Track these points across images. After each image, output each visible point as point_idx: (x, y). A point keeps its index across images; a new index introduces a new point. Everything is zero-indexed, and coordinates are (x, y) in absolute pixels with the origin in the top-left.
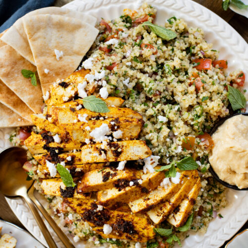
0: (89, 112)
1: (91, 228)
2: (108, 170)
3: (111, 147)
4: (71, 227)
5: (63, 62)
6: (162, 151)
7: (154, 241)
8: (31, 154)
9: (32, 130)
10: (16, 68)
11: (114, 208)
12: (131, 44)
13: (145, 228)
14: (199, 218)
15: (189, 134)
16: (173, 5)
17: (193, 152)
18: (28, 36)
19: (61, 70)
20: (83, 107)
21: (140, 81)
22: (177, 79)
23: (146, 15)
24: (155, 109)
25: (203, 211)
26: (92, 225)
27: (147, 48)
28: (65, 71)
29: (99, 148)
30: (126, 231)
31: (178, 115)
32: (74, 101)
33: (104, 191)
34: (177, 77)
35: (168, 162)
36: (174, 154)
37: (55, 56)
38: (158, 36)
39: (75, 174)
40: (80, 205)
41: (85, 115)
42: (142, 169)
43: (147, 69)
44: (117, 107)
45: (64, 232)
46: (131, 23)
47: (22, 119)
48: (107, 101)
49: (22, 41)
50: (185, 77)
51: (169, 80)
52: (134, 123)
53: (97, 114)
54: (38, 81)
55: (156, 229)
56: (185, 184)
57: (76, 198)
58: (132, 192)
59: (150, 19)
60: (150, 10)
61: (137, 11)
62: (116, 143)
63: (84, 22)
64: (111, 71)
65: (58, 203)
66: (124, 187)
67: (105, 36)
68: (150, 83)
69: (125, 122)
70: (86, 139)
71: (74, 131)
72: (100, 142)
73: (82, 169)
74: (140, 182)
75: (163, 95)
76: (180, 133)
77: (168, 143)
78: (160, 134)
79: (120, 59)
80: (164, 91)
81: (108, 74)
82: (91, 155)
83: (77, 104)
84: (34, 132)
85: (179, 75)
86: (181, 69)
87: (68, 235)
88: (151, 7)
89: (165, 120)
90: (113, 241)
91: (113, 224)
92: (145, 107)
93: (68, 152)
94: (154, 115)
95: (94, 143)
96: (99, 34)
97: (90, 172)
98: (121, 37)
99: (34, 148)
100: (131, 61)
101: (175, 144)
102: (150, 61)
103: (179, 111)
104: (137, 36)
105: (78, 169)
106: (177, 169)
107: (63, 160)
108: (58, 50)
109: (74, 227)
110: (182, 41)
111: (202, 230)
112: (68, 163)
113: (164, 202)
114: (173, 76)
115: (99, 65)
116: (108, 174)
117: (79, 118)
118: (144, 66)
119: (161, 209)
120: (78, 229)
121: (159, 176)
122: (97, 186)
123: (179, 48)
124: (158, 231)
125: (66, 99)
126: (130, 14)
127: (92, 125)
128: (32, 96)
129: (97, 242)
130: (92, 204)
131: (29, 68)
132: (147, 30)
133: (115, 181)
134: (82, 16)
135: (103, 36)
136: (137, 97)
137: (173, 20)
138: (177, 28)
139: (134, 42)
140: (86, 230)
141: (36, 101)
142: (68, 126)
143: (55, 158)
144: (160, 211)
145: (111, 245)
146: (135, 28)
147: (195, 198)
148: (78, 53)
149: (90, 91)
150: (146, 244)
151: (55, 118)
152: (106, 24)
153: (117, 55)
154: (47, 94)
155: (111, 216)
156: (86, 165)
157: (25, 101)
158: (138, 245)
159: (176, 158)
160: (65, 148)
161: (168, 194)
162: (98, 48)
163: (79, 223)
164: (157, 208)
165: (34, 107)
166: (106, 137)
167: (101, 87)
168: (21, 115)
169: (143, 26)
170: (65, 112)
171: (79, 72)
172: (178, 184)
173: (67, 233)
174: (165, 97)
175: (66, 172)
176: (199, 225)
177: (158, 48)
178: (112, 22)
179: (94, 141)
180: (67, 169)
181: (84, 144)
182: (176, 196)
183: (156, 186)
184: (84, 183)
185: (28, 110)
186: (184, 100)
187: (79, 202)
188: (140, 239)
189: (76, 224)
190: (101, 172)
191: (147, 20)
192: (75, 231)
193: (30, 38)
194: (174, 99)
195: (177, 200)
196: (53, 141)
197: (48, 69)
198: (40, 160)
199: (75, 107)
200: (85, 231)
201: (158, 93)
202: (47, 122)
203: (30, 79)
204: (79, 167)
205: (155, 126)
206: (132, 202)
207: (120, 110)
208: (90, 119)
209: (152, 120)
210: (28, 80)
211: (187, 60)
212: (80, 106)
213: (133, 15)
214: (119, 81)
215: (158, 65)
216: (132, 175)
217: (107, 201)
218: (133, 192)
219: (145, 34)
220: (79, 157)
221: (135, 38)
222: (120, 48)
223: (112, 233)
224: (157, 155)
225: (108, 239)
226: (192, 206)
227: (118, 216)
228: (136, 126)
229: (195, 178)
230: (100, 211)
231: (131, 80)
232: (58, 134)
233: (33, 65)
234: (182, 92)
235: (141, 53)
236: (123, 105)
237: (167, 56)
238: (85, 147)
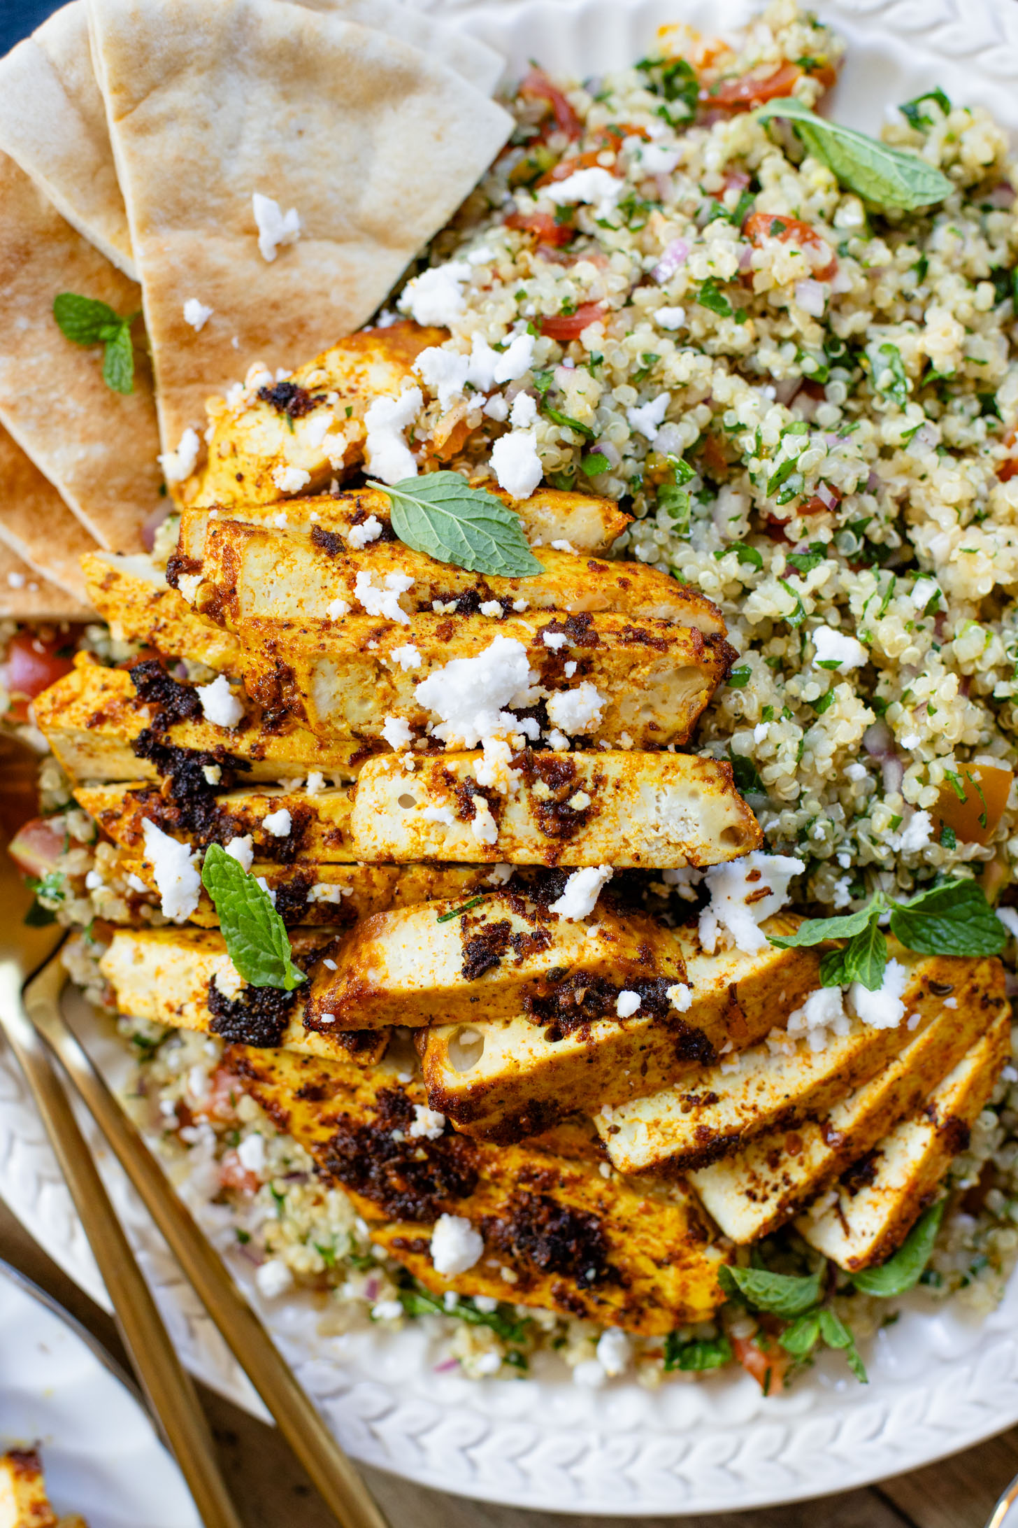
0: (419, 562)
1: (363, 1229)
2: (496, 912)
3: (530, 780)
4: (249, 1204)
5: (295, 274)
6: (819, 831)
7: (710, 1332)
8: (65, 781)
9: (83, 642)
10: (22, 280)
11: (508, 1134)
12: (689, 209)
13: (673, 1258)
14: (965, 1223)
15: (974, 749)
16: (936, 25)
17: (987, 853)
18: (111, 104)
19: (280, 320)
20: (389, 534)
21: (729, 419)
22: (935, 433)
23: (785, 63)
24: (804, 589)
25: (995, 1187)
26: (371, 1210)
27: (784, 240)
28: (301, 325)
29: (461, 777)
30: (560, 1264)
31: (927, 636)
32: (338, 497)
33: (462, 1031)
34: (935, 421)
35: (843, 898)
36: (881, 854)
37: (252, 231)
38: (844, 188)
39: (302, 915)
40: (312, 1094)
41: (399, 580)
42: (694, 922)
43: (768, 358)
44: (583, 551)
45: (206, 1229)
46: (692, 104)
47: (32, 578)
48: (529, 509)
49: (73, 129)
50: (980, 425)
51: (892, 431)
52: (680, 654)
53: (469, 581)
54: (144, 371)
55: (734, 1272)
56: (925, 1035)
57: (296, 1054)
58: (622, 1049)
59: (806, 87)
60: (810, 36)
61: (734, 41)
62: (564, 756)
63: (433, 63)
64: (564, 344)
65: (187, 1068)
66: (581, 1017)
67: (541, 155)
68: (783, 433)
69: (627, 642)
70: (389, 719)
71: (326, 666)
72: (471, 744)
73: (348, 892)
74: (680, 998)
75: (850, 512)
76: (932, 742)
77: (852, 791)
78: (815, 731)
79: (622, 283)
80: (861, 488)
81: (549, 362)
82: (411, 813)
83: (352, 511)
84: (93, 655)
85: (943, 412)
86: (961, 378)
87: (230, 1249)
88: (815, 26)
89: (850, 653)
90: (476, 1311)
91: (492, 1219)
92: (746, 573)
93: (274, 784)
94: (794, 621)
95: (436, 745)
96: (510, 145)
97: (390, 916)
98: (635, 170)
99: (80, 747)
100: (687, 300)
101: (893, 799)
102: (793, 317)
103: (935, 611)
104: (725, 174)
105: (326, 892)
106: (892, 944)
107: (245, 826)
108: (271, 197)
109: (264, 1208)
110: (973, 229)
111: (979, 1291)
112: (268, 850)
113: (797, 1125)
114: (915, 413)
115: (502, 306)
116: (499, 935)
117: (364, 592)
118: (757, 340)
119: (774, 1163)
120: (288, 1228)
121: (787, 973)
122: (427, 996)
123: (957, 262)
124: (743, 1287)
125: (293, 479)
126: (694, 56)
127: (433, 643)
128: (99, 451)
129: (388, 1309)
130: (384, 1095)
131: (101, 289)
132: (784, 148)
133: (536, 980)
134: (424, 36)
135: (532, 155)
136: (701, 509)
137: (930, 108)
138: (950, 151)
139: (706, 204)
140: (334, 1237)
141: (119, 481)
142: (295, 631)
143: (200, 813)
144: (764, 1171)
145: (463, 1334)
146: (720, 127)
147: (970, 1114)
148: (381, 235)
149: (439, 445)
150: (660, 1342)
151: (219, 580)
152: (556, 96)
153: (605, 263)
154: (189, 443)
155: (486, 1175)
156: (374, 870)
157: (54, 474)
158: (615, 1347)
159: (888, 881)
160: (262, 758)
161: (824, 1083)
162: (497, 217)
163: (294, 1192)
164: (751, 1151)
165: (104, 514)
166: (508, 718)
167: (505, 427)
168: (27, 551)
169: (765, 124)
170: (285, 552)
171: (382, 335)
172: (888, 1031)
173: (221, 1240)
174: (858, 528)
175: (251, 902)
176: (962, 1263)
177: (842, 250)
178: (586, 86)
179: (437, 733)
180: (262, 883)
181: (372, 746)
182: (869, 1096)
183: (758, 1030)
184: (351, 973)
185: (69, 531)
186: (970, 551)
187: (309, 1075)
188: (634, 1316)
189: (279, 1198)
190: (456, 921)
191: (785, 92)
192: (270, 1232)
193: (120, 116)
194: (907, 542)
195: (869, 1121)
196: (197, 712)
197: (206, 301)
198: (112, 817)
199: (339, 528)
200: (324, 1241)
201: (826, 496)
202: (170, 603)
203: (97, 353)
204: (333, 880)
205: (793, 685)
206: (614, 1107)
207: (603, 569)
208: (424, 607)
209: (778, 647)
210: (85, 358)
211: (995, 332)
212: (372, 527)
213: (709, 60)
214: (607, 408)
215: (831, 342)
216: (634, 954)
217: (479, 1091)
218: (628, 1051)
219: (772, 165)
220: (338, 822)
221: (714, 182)
222: (626, 224)
223: (480, 1269)
224: (789, 854)
225: (451, 1299)
226: (945, 1162)
227: (527, 1175)
228: (684, 672)
229: (985, 1003)
230: (423, 1141)
231: (677, 407)
232: (229, 679)
233: (119, 276)
234: (957, 507)
235: (744, 260)
236: (620, 543)
237: (885, 298)
238: (379, 762)
